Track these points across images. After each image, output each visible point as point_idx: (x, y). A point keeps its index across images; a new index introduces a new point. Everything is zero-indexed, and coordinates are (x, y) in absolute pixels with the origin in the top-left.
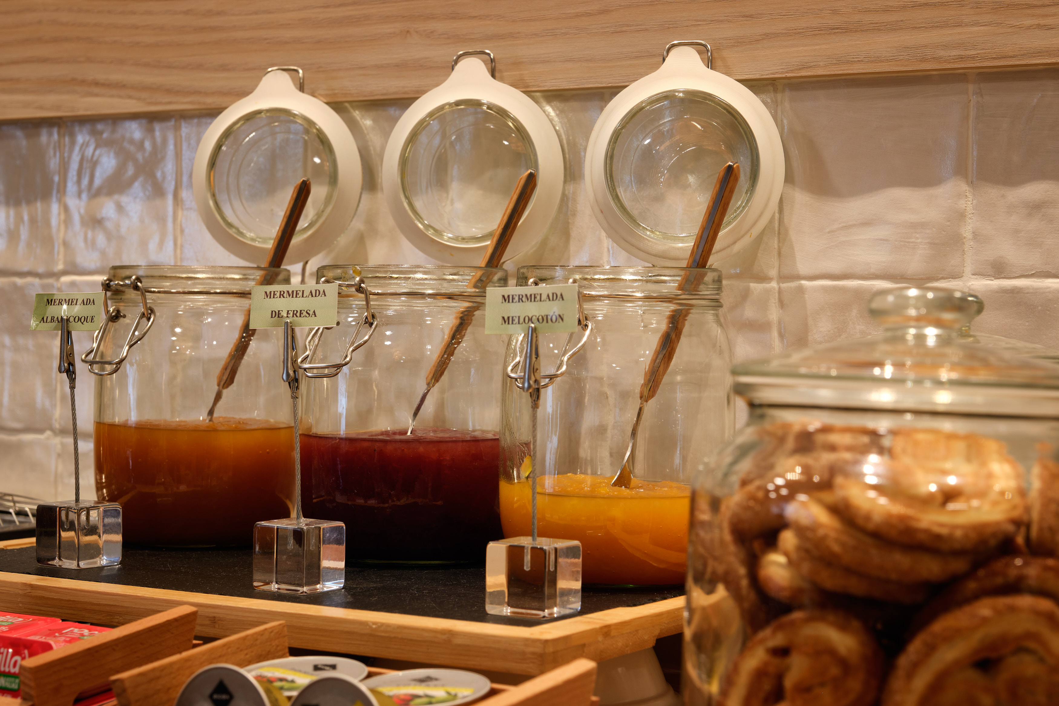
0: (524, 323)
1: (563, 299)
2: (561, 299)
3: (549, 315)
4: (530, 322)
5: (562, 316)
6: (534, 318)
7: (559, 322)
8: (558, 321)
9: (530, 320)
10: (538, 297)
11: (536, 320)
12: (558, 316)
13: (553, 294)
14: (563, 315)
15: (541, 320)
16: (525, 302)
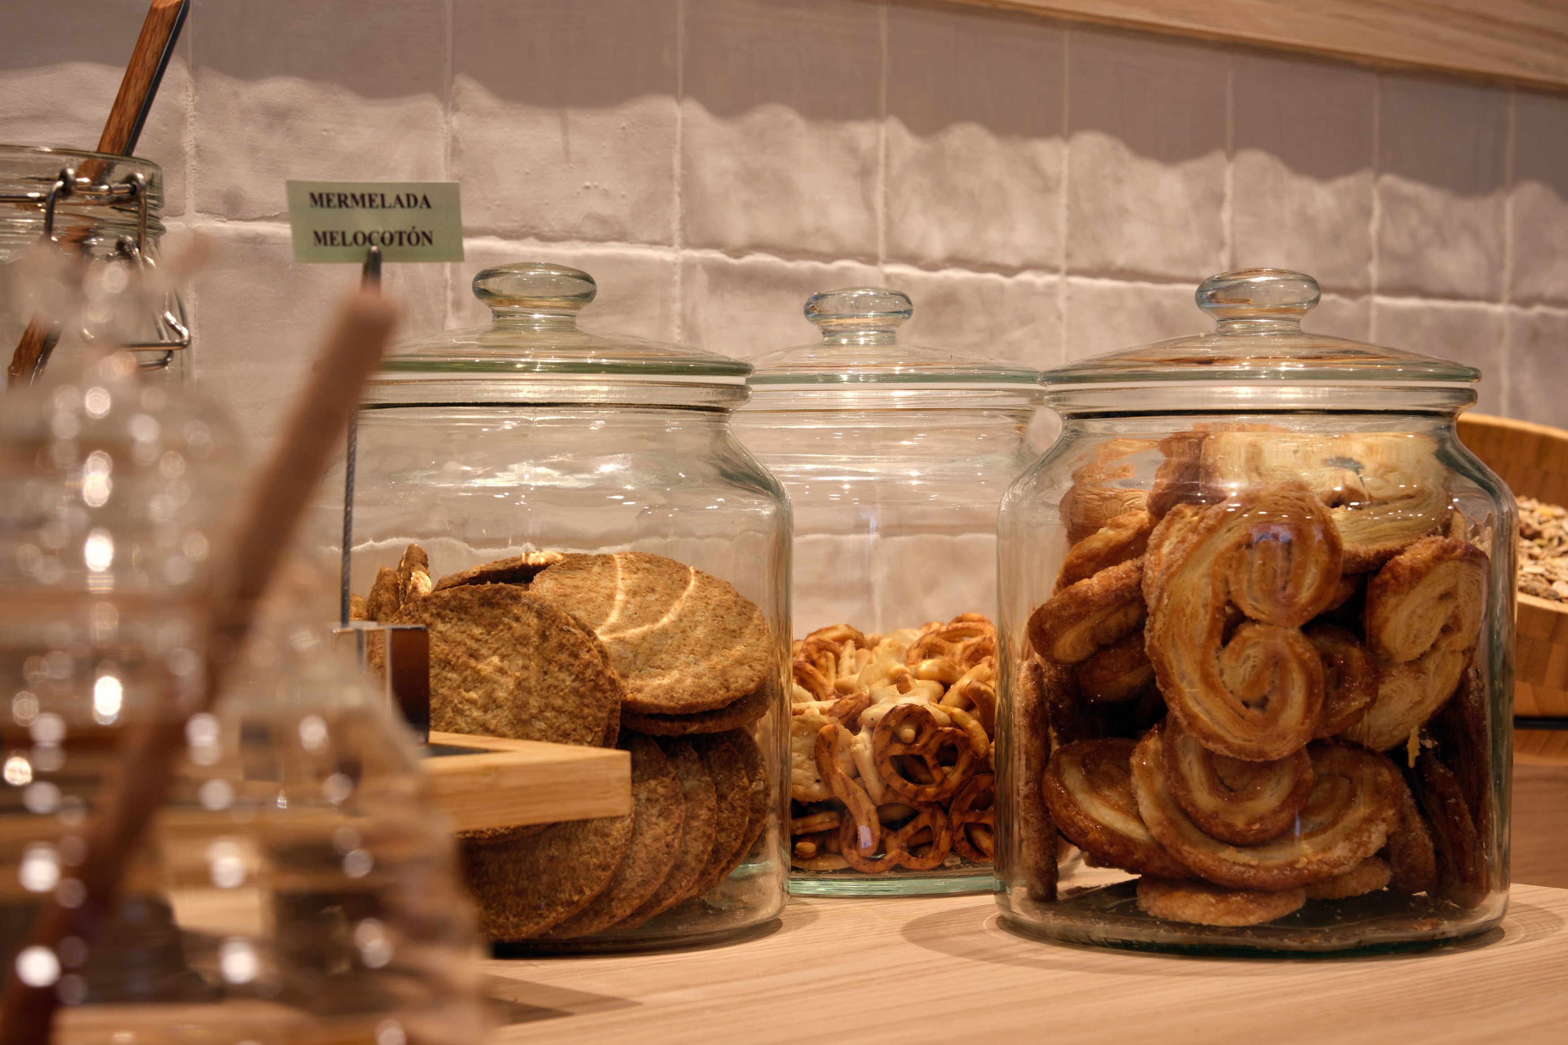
0: (354, 245)
1: (429, 206)
2: (425, 206)
3: (405, 232)
4: (367, 243)
5: (429, 234)
6: (375, 236)
7: (423, 245)
8: (421, 243)
9: (368, 239)
10: (378, 201)
11: (379, 240)
12: (421, 235)
13: (408, 196)
14: (431, 232)
15: (387, 241)
16: (353, 207)
